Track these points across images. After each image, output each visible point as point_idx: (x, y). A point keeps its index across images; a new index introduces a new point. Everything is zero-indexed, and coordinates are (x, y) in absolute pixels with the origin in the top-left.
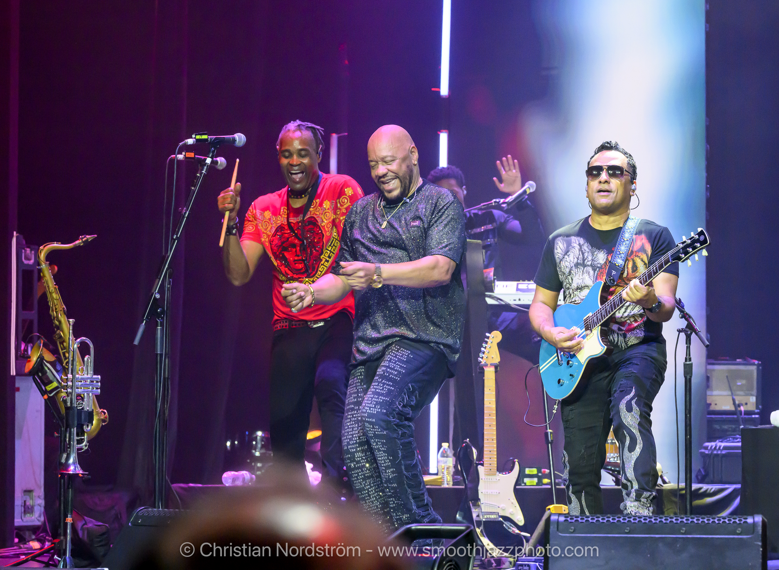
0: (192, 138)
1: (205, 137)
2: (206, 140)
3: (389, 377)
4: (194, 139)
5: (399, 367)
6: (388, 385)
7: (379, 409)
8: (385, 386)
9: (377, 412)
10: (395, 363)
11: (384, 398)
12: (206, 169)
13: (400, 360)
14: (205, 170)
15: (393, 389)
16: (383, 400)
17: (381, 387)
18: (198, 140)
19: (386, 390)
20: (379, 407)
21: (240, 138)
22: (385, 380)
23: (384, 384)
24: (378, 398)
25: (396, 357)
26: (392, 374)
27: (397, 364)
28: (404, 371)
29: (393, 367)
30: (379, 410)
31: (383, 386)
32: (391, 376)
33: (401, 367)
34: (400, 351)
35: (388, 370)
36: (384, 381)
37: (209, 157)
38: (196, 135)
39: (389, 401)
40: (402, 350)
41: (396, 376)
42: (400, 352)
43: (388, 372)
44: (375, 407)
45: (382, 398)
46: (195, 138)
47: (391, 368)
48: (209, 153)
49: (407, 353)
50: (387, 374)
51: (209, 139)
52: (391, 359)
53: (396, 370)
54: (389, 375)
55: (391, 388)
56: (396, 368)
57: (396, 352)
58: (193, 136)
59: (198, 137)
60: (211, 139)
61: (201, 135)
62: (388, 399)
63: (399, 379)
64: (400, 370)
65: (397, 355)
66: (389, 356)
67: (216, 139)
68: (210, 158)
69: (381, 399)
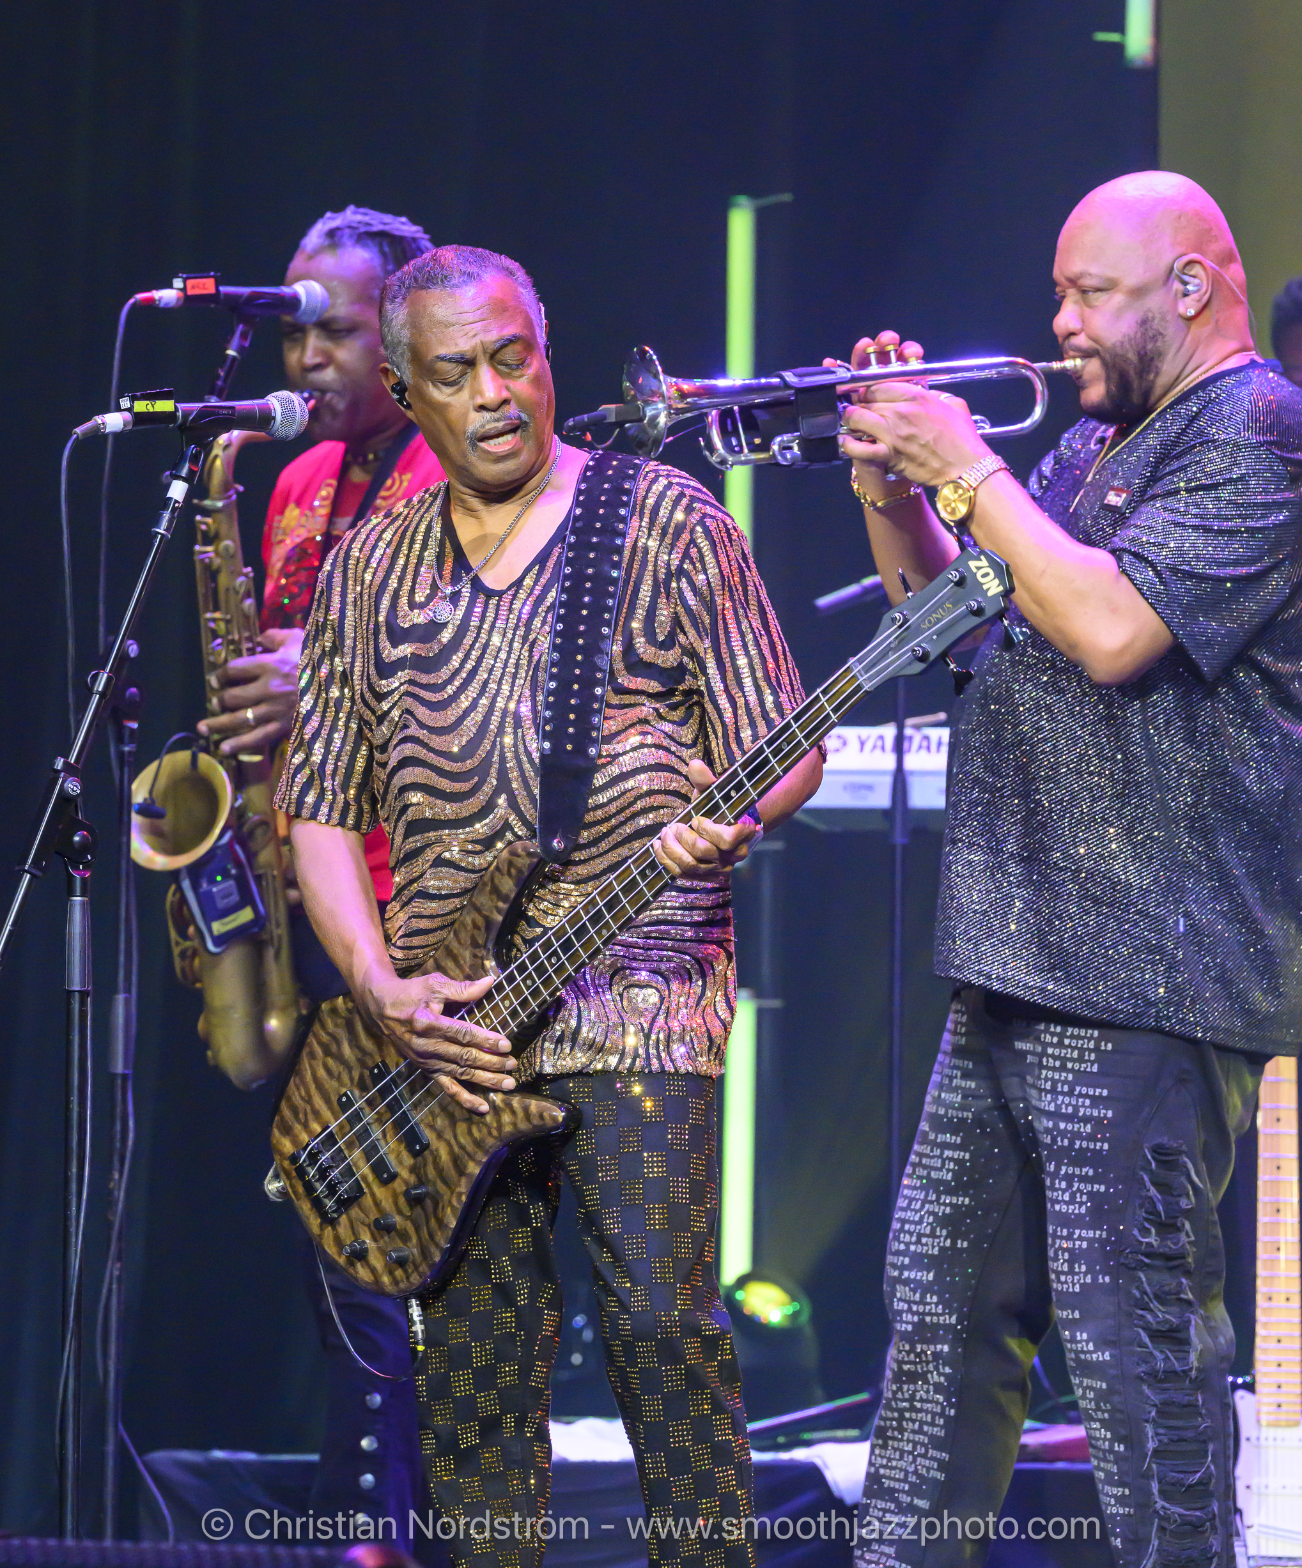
0: (118, 409)
1: (165, 406)
2: (171, 416)
3: (1076, 1150)
4: (127, 414)
5: (1088, 1102)
6: (1084, 1179)
7: (1085, 1274)
8: (1076, 1185)
9: (1081, 1285)
10: (1070, 1093)
11: (1091, 1234)
12: (170, 521)
13: (1082, 1078)
14: (164, 524)
15: (1103, 1188)
16: (1091, 1241)
17: (1064, 1191)
18: (139, 418)
19: (1085, 1198)
20: (1084, 1268)
21: (287, 407)
22: (1068, 1165)
23: (1069, 1179)
24: (1069, 1237)
25: (1062, 1068)
26: (1077, 1135)
27: (1080, 1095)
28: (1110, 1114)
29: (1070, 1110)
30: (1089, 1279)
31: (1070, 1186)
32: (1078, 1143)
33: (1096, 1101)
34: (1067, 1041)
35: (1062, 1125)
36: (1064, 1169)
37: (178, 477)
38: (133, 399)
39: (1108, 1240)
40: (1072, 1037)
41: (1091, 1138)
42: (1069, 1046)
43: (1063, 1134)
44: (1071, 1272)
45: (1084, 1233)
46: (130, 410)
47: (1069, 1118)
48: (177, 466)
49: (1089, 1039)
50: (1066, 1142)
51: (180, 414)
52: (1055, 1083)
53: (1086, 1120)
54: (1072, 1143)
55: (1096, 1186)
56: (1082, 1111)
57: (1057, 1052)
58: (125, 403)
59: (141, 406)
60: (186, 414)
61: (153, 397)
62: (1104, 1235)
63: (1106, 1146)
64: (1096, 1113)
65: (1064, 1060)
66: (1044, 1072)
67: (203, 413)
68: (185, 480)
69: (1080, 1238)
